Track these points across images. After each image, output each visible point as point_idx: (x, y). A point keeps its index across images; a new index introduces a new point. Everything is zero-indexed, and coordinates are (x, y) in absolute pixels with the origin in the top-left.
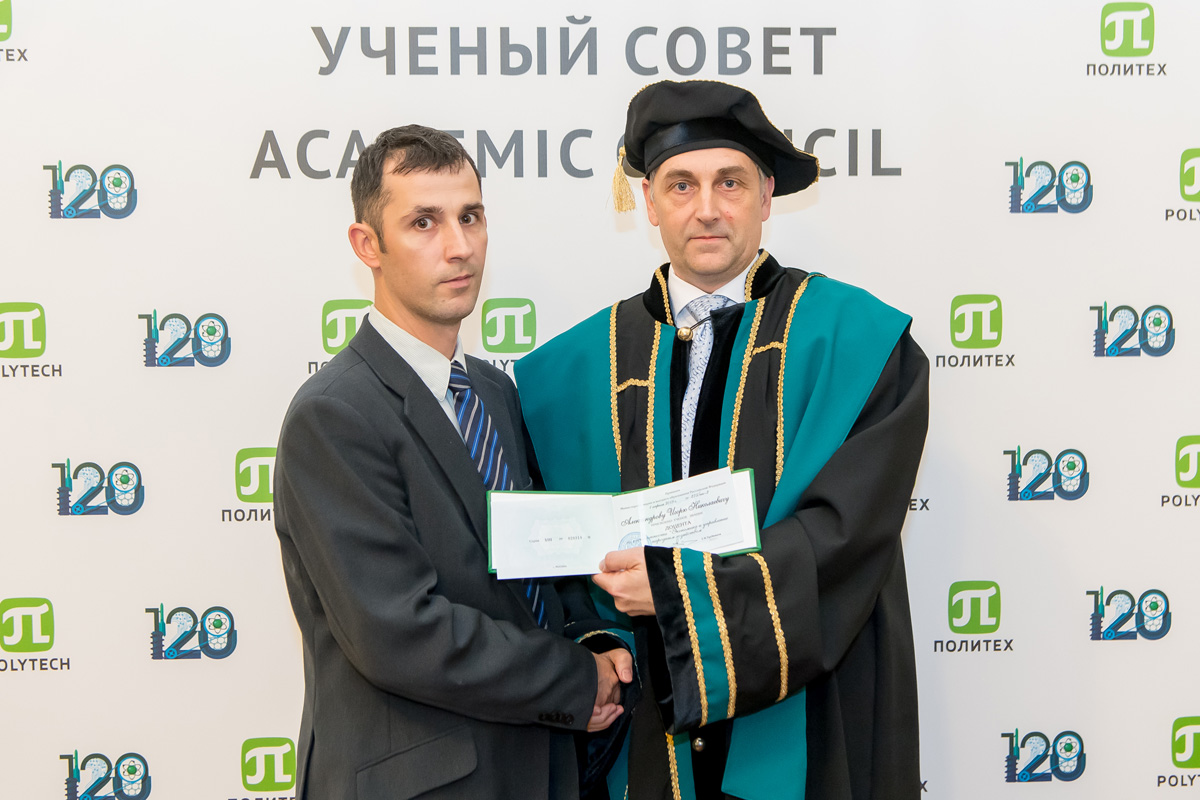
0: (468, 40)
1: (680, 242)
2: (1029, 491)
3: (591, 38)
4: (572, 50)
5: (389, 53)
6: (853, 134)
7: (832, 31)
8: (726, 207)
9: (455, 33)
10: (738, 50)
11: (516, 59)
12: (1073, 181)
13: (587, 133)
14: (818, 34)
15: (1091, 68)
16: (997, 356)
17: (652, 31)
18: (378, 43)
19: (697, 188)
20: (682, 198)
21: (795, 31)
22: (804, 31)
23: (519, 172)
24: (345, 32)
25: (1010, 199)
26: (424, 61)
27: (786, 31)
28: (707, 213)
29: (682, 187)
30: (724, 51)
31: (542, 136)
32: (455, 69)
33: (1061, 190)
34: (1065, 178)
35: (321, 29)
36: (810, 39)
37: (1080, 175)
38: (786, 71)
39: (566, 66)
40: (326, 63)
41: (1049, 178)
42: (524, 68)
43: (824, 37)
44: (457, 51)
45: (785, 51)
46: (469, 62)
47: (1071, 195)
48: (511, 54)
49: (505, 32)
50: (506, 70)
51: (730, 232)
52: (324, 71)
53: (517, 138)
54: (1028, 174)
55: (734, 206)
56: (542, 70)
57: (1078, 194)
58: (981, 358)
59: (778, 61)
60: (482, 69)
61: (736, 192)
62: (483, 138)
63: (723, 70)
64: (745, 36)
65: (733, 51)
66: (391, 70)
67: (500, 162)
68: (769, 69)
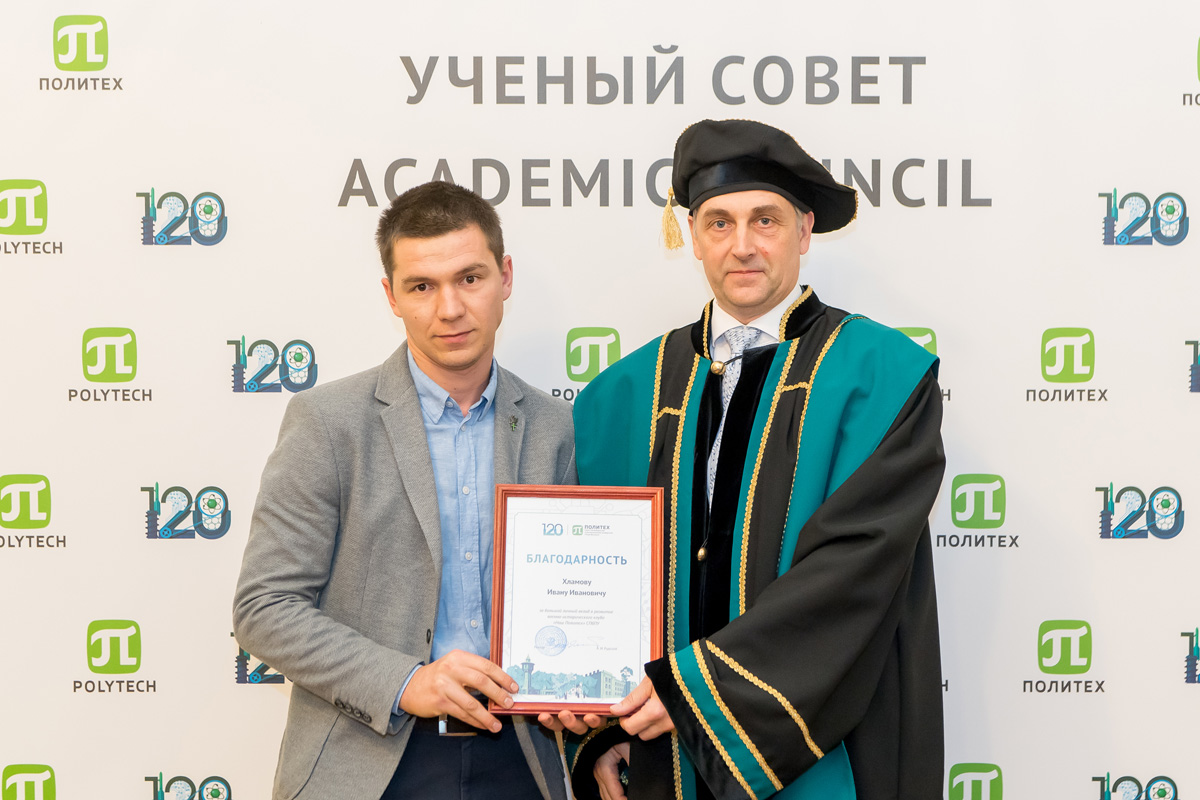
0: (555, 69)
1: (719, 276)
2: (1122, 529)
3: (677, 67)
4: (658, 79)
5: (477, 82)
6: (943, 165)
7: (921, 61)
8: (762, 242)
9: (542, 62)
10: (825, 80)
11: (602, 89)
12: (1168, 213)
14: (907, 63)
15: (1188, 98)
16: (1089, 391)
17: (740, 60)
18: (466, 72)
19: (733, 225)
20: (721, 235)
21: (884, 61)
22: (893, 61)
23: (604, 201)
24: (433, 61)
25: (1103, 231)
26: (511, 90)
27: (875, 60)
28: (741, 249)
29: (721, 225)
30: (811, 80)
31: (628, 164)
32: (542, 98)
33: (1156, 222)
34: (1160, 210)
35: (409, 58)
36: (900, 68)
37: (1176, 207)
38: (875, 100)
39: (653, 95)
40: (414, 92)
41: (1144, 209)
42: (610, 98)
43: (914, 66)
44: (543, 80)
45: (873, 80)
46: (555, 91)
47: (1167, 227)
48: (598, 83)
49: (591, 61)
50: (593, 99)
51: (767, 266)
52: (412, 100)
53: (603, 167)
54: (1122, 206)
55: (768, 242)
56: (628, 99)
57: (1173, 226)
58: (1072, 392)
59: (866, 90)
60: (569, 99)
61: (771, 229)
62: (569, 167)
63: (811, 99)
64: (833, 65)
65: (821, 80)
66: (478, 99)
67: (586, 191)
68: (857, 98)
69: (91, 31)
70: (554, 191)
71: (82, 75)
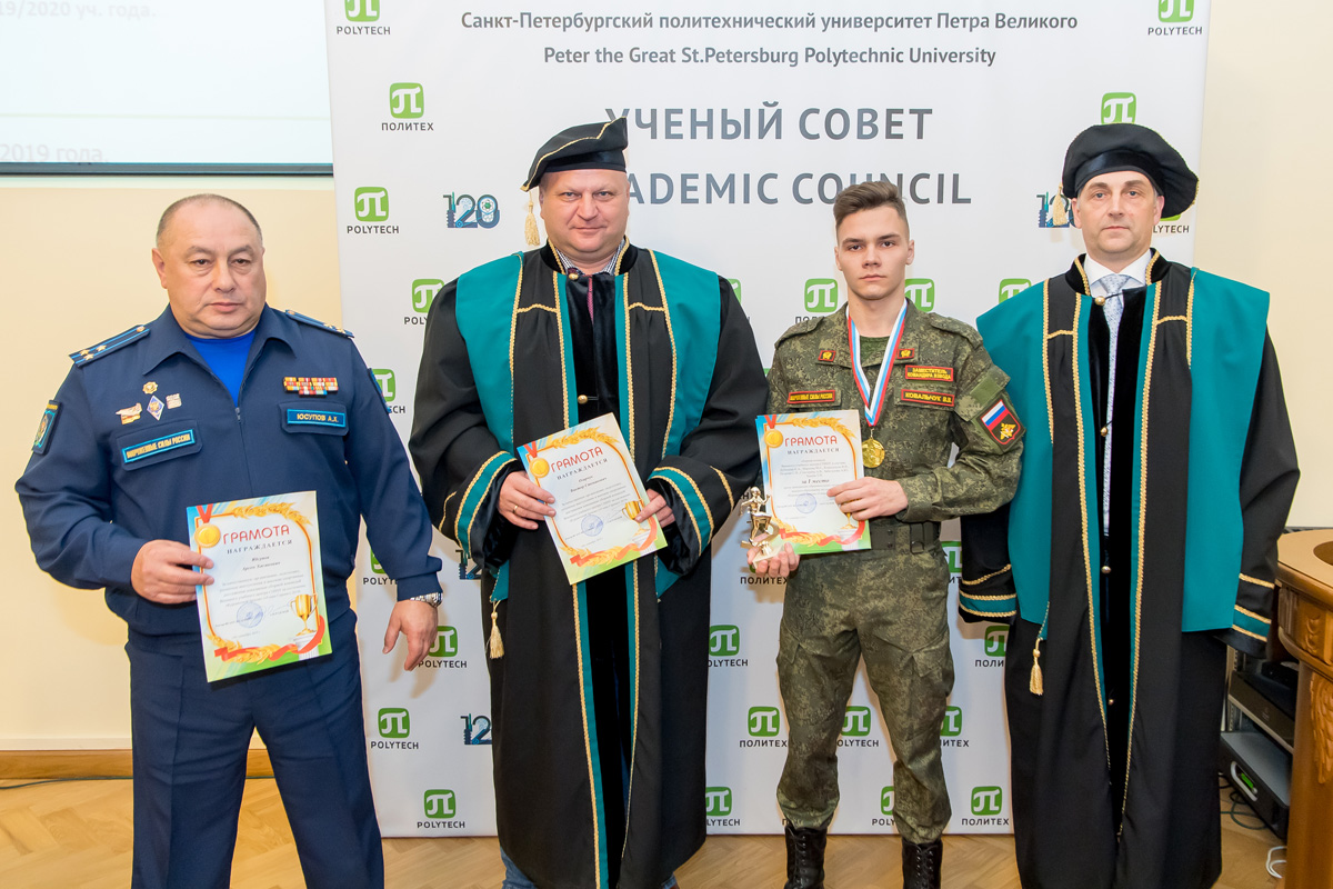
0: (702, 117)
3: (778, 115)
4: (766, 123)
5: (653, 125)
6: (941, 178)
7: (930, 111)
9: (694, 112)
10: (870, 124)
13: (775, 176)
14: (921, 113)
17: (816, 111)
18: (646, 119)
21: (906, 112)
22: (912, 111)
23: (732, 200)
25: (1039, 219)
26: (674, 130)
27: (901, 111)
30: (861, 124)
31: (747, 177)
32: (694, 136)
35: (611, 110)
36: (916, 116)
38: (900, 136)
39: (762, 133)
42: (736, 135)
43: (925, 115)
44: (694, 123)
45: (899, 124)
46: (702, 131)
48: (728, 126)
49: (724, 112)
50: (725, 136)
53: (731, 178)
54: (1051, 203)
55: (1135, 209)
56: (747, 136)
59: (895, 130)
60: (710, 136)
61: (1136, 200)
62: (710, 178)
63: (861, 136)
64: (874, 115)
65: (867, 124)
66: (654, 136)
67: (720, 194)
68: (889, 135)
69: (413, 93)
70: (701, 194)
71: (408, 121)
